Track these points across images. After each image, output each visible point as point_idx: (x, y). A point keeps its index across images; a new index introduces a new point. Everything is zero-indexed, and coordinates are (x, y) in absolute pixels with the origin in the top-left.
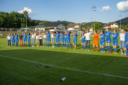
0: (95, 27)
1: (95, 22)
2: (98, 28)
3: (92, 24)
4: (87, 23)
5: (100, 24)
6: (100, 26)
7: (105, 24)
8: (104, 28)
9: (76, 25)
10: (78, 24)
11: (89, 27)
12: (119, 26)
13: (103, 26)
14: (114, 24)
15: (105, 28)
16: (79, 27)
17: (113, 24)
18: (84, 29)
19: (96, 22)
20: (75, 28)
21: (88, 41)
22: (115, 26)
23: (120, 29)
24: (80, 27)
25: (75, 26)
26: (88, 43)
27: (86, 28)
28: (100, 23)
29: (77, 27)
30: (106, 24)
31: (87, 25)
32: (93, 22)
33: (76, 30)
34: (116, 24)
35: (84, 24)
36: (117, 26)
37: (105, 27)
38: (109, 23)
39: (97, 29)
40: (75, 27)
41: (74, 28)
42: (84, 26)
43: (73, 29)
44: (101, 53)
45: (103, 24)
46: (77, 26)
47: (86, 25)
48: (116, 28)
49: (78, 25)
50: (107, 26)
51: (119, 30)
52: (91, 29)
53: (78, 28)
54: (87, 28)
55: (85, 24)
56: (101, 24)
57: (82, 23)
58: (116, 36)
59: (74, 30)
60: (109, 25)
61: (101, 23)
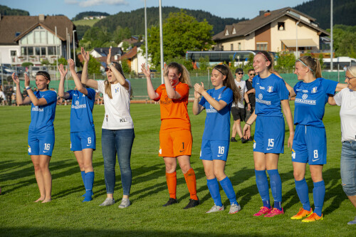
0: (166, 45)
1: (166, 10)
2: (188, 52)
3: (150, 24)
4: (115, 17)
5: (201, 20)
6: (198, 38)
7: (231, 22)
8: (227, 46)
9: (34, 24)
10: (52, 23)
11: (129, 42)
12: (322, 35)
13: (220, 36)
14: (288, 22)
15: (236, 48)
16: (58, 42)
17: (281, 24)
18: (95, 54)
19: (174, 9)
20: (28, 51)
21: (123, 140)
22: (296, 35)
23: (331, 52)
24: (64, 43)
25: (30, 37)
26: (122, 152)
27: (105, 52)
28: (200, 15)
29: (44, 43)
30: (236, 21)
31: (114, 28)
32: (153, 11)
33: (37, 61)
34: (302, 24)
35: (89, 22)
36: (310, 37)
37: (235, 43)
38: (261, 12)
39: (183, 55)
40: (29, 40)
41: (17, 48)
42: (93, 33)
43: (14, 53)
44: (201, 219)
45: (221, 24)
46: (42, 38)
47: (104, 30)
48: (301, 49)
49: (51, 29)
50: (248, 36)
51: (326, 60)
52: (140, 57)
53: (51, 50)
54: (115, 51)
55: (103, 22)
56: (205, 25)
57: (80, 16)
58: (313, 102)
59: (19, 62)
60: (257, 32)
61: (208, 15)
